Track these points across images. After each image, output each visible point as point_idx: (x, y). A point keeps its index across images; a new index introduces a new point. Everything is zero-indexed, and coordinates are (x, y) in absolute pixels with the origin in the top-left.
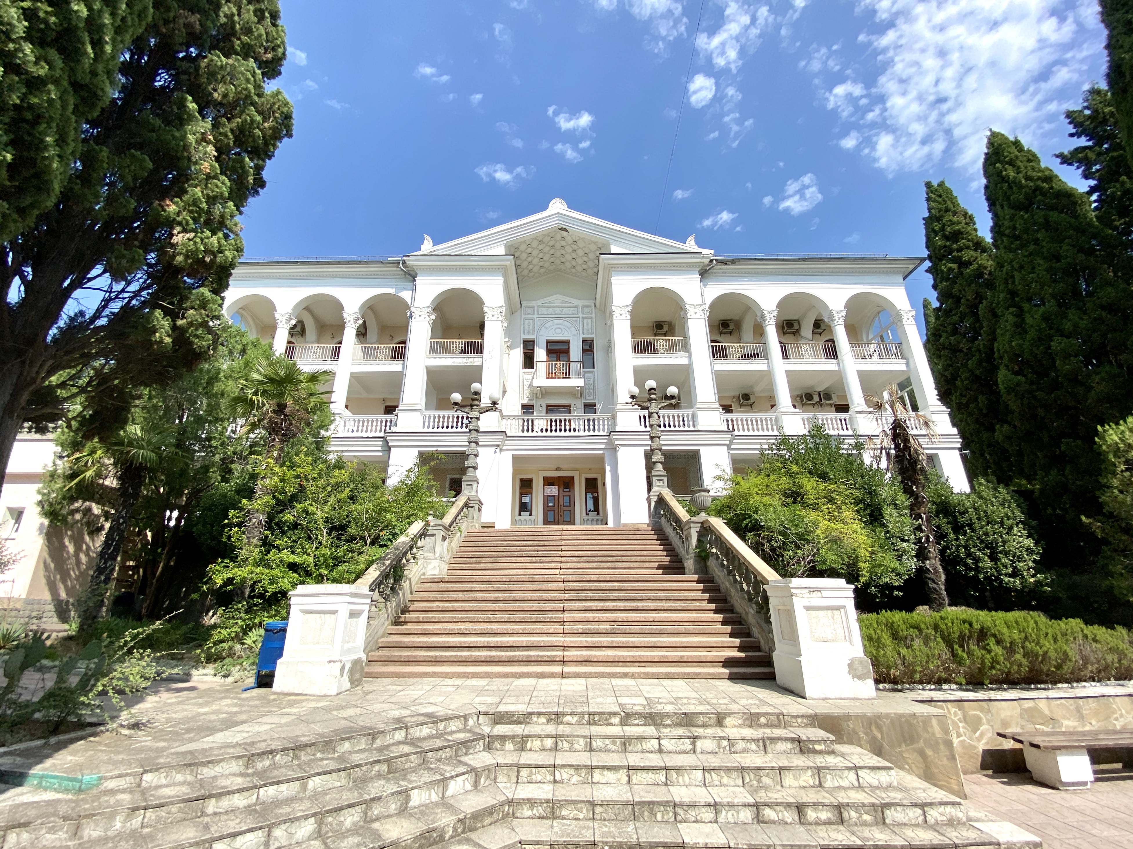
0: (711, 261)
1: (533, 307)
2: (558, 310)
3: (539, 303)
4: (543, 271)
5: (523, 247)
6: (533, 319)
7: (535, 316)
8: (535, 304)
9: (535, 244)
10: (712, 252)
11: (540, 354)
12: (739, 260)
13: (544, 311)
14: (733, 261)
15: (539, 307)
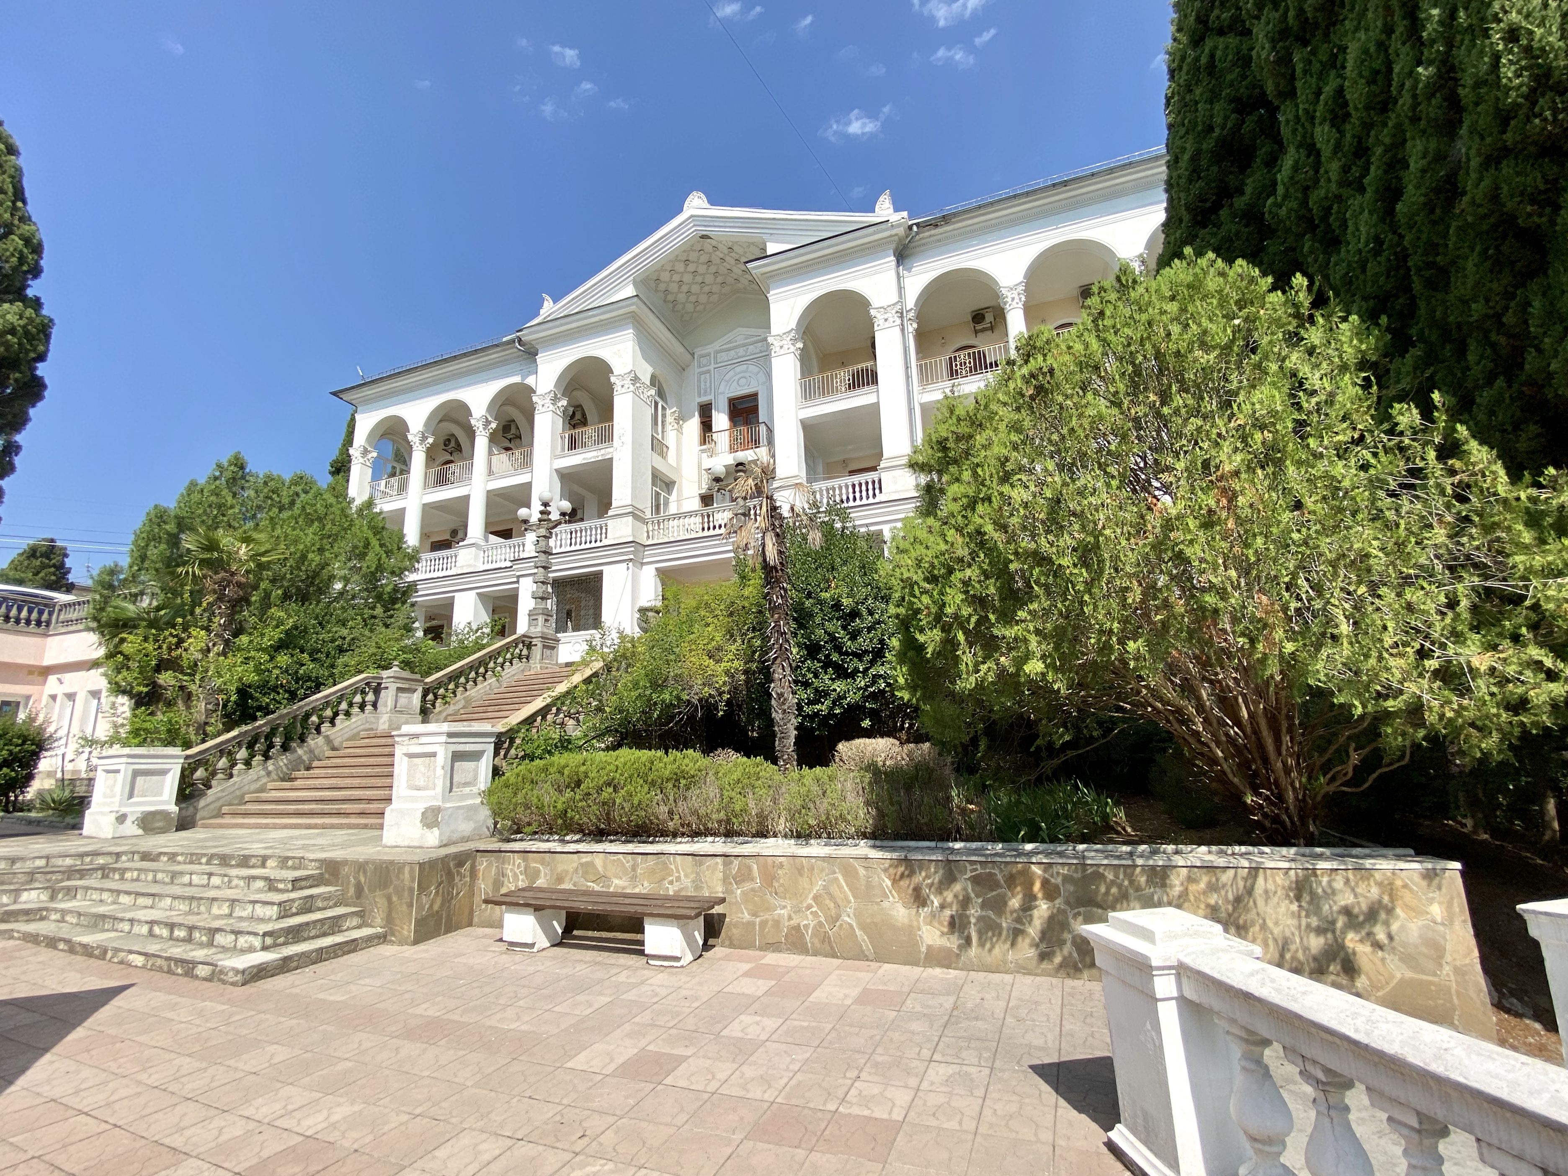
0: (910, 228)
1: (709, 355)
2: (741, 351)
3: (716, 346)
4: (714, 298)
5: (665, 276)
6: (709, 372)
7: (712, 367)
8: (710, 349)
9: (680, 267)
10: (905, 214)
11: (721, 420)
12: (955, 215)
13: (723, 356)
14: (946, 219)
15: (717, 352)
